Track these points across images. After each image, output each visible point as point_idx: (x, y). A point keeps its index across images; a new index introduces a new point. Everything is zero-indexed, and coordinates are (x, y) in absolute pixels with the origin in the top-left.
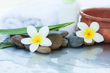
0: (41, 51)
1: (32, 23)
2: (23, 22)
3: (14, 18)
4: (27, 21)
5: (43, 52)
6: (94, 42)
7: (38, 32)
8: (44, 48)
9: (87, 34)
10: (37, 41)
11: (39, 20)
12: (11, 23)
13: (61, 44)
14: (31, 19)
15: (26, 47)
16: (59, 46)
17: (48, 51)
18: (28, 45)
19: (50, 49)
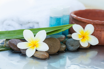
0: (39, 56)
1: (30, 26)
2: (21, 25)
3: (13, 20)
4: (25, 24)
5: (41, 57)
6: (90, 45)
7: (35, 36)
8: (42, 53)
9: (82, 37)
10: (33, 46)
11: (38, 23)
12: (9, 25)
13: (59, 48)
14: (29, 23)
15: (22, 51)
16: (56, 50)
17: (46, 57)
18: (24, 49)
19: (48, 55)
